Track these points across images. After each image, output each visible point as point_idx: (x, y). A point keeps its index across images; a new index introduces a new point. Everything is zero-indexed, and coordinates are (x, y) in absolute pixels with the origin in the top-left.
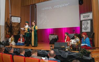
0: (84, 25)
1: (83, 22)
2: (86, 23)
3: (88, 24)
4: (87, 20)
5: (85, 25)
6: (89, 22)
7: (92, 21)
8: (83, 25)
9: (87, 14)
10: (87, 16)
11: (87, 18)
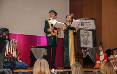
0: (83, 36)
1: (81, 31)
2: (87, 34)
3: (88, 35)
4: (87, 30)
5: (85, 37)
6: (91, 33)
7: (94, 32)
8: (81, 37)
9: (87, 21)
10: (87, 24)
11: (86, 26)
